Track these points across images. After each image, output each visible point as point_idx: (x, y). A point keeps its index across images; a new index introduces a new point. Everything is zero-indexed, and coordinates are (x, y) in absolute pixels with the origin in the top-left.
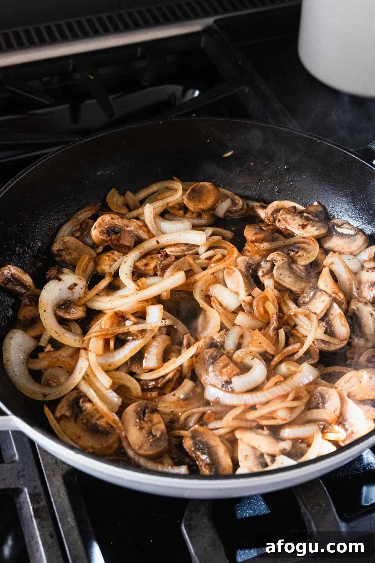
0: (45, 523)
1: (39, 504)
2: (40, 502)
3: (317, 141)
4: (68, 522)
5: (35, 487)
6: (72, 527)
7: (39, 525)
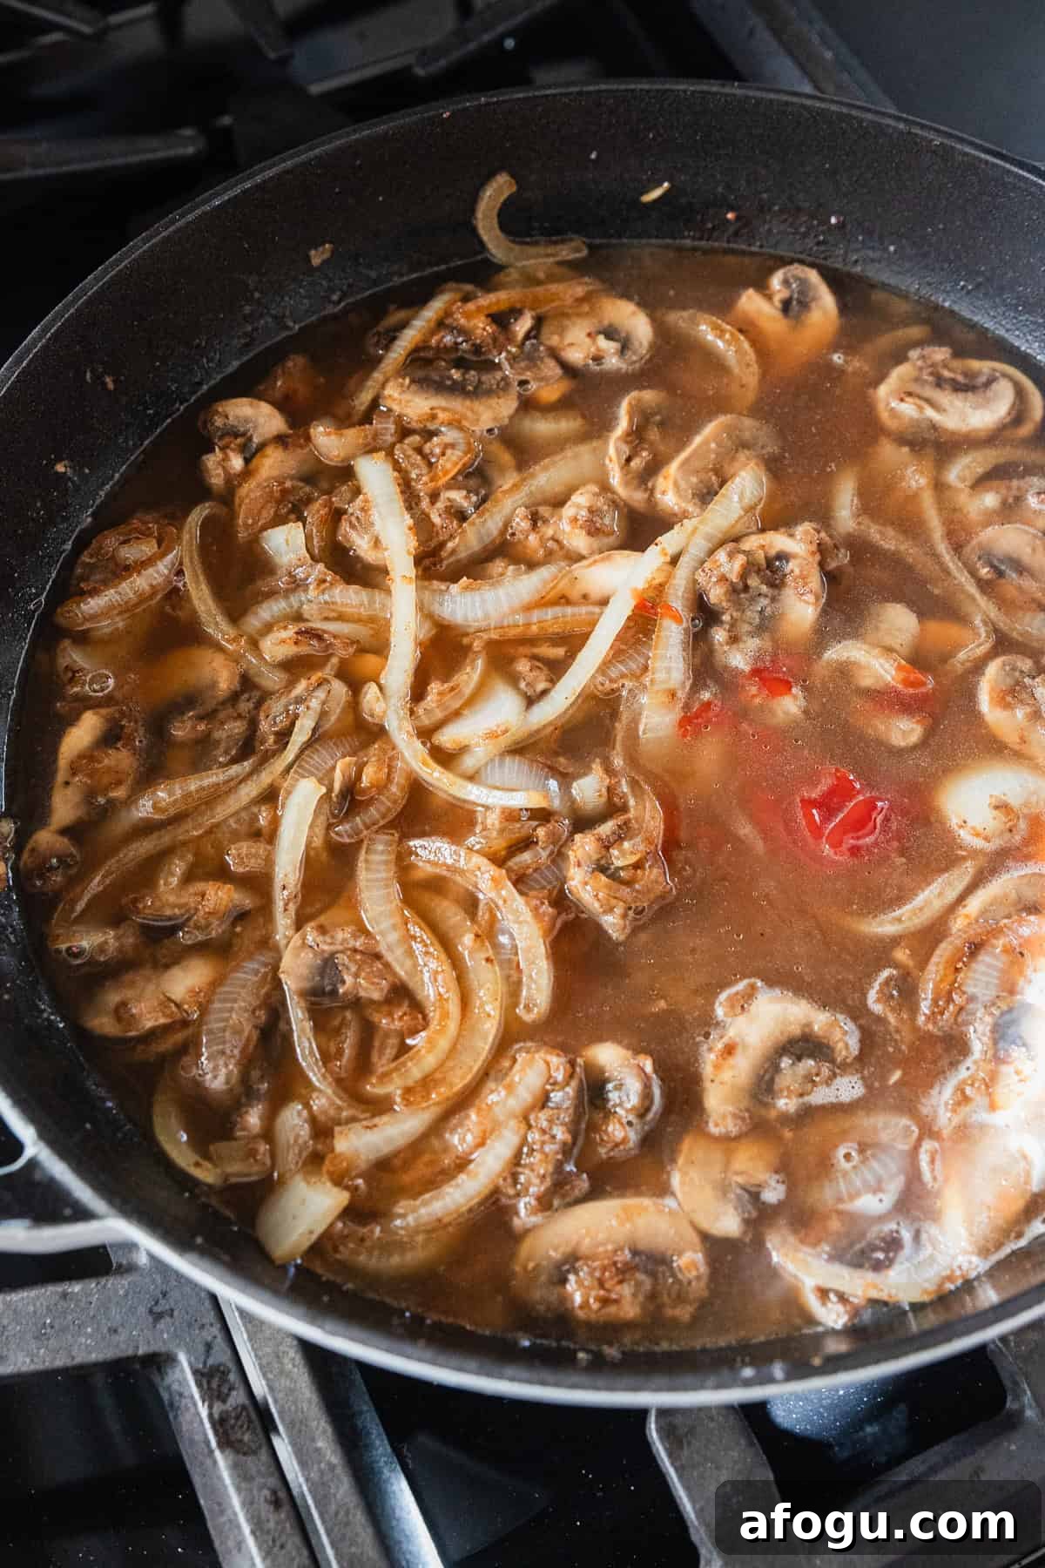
0: (250, 1461)
1: (224, 1401)
2: (228, 1395)
3: (932, 140)
4: (318, 1450)
5: (209, 1347)
6: (332, 1467)
7: (235, 1467)
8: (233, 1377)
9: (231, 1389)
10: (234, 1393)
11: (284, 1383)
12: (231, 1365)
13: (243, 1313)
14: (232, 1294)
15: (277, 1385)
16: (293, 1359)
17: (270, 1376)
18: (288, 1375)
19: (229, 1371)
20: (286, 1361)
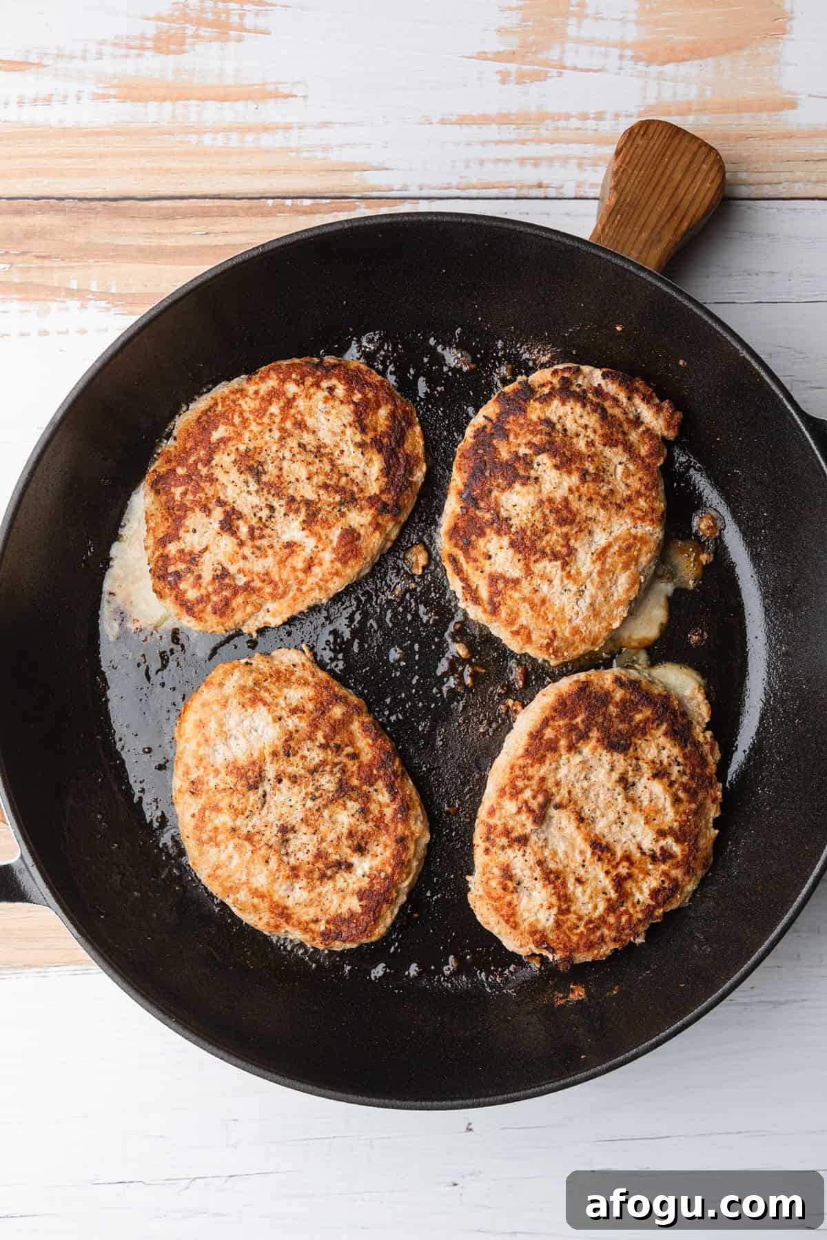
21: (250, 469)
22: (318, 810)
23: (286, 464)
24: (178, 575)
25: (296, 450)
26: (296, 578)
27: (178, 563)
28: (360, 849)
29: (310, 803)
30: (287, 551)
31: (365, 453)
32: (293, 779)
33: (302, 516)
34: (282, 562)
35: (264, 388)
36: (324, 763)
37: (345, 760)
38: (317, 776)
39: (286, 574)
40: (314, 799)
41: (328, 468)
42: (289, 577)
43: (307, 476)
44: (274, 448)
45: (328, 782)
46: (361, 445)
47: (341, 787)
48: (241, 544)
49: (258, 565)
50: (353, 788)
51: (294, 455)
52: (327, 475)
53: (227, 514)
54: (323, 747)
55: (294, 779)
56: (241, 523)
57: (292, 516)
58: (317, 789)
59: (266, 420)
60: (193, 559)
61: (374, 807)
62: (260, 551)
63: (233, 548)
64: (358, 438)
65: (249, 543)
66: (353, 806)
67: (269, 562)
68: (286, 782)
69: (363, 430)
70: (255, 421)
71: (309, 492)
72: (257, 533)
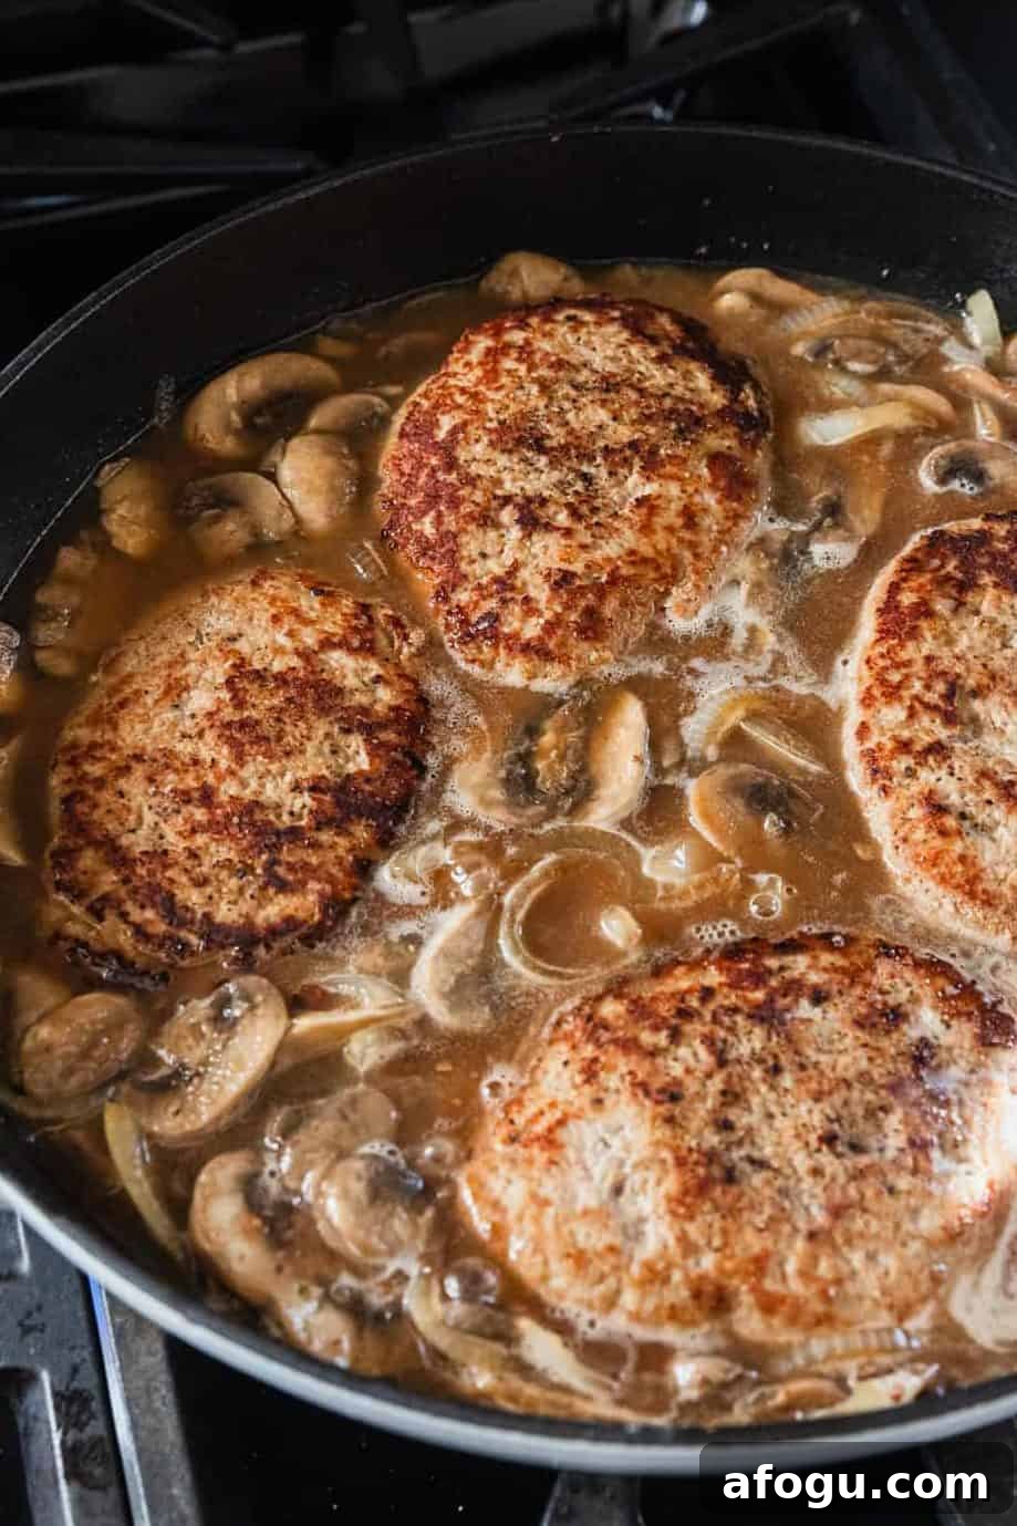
0: (96, 1497)
1: (80, 1430)
2: (86, 1424)
4: (171, 1497)
5: (76, 1370)
7: (78, 1502)
8: (95, 1405)
9: (92, 1416)
10: (93, 1422)
11: (150, 1421)
12: (96, 1393)
13: (115, 1302)
14: (106, 1276)
15: (141, 1423)
16: (164, 1397)
17: (137, 1411)
18: (155, 1412)
19: (92, 1399)
20: (156, 1396)
21: (520, 442)
22: (802, 1067)
23: (570, 416)
24: (493, 618)
25: (573, 393)
26: (681, 541)
27: (482, 603)
28: (896, 1016)
29: (787, 1080)
30: (644, 511)
31: (673, 364)
32: (730, 1098)
33: (637, 463)
34: (646, 529)
35: (475, 355)
36: (709, 1041)
37: (712, 1006)
38: (732, 1055)
39: (661, 540)
40: (777, 1070)
41: (634, 396)
42: (668, 543)
43: (611, 416)
44: (542, 404)
45: (751, 1042)
46: (662, 359)
47: (762, 1020)
48: (568, 533)
49: (611, 549)
50: (770, 1000)
51: (574, 401)
52: (637, 403)
53: (520, 507)
54: (676, 1036)
55: (731, 1096)
56: (552, 509)
57: (623, 471)
58: (761, 1061)
59: (504, 380)
60: (505, 584)
61: (814, 978)
62: (601, 530)
63: (559, 544)
64: (653, 352)
65: (580, 527)
66: (805, 1009)
67: (629, 538)
68: (733, 1114)
69: (654, 341)
70: (489, 389)
71: (624, 433)
72: (584, 509)
